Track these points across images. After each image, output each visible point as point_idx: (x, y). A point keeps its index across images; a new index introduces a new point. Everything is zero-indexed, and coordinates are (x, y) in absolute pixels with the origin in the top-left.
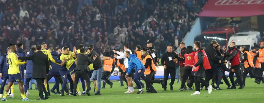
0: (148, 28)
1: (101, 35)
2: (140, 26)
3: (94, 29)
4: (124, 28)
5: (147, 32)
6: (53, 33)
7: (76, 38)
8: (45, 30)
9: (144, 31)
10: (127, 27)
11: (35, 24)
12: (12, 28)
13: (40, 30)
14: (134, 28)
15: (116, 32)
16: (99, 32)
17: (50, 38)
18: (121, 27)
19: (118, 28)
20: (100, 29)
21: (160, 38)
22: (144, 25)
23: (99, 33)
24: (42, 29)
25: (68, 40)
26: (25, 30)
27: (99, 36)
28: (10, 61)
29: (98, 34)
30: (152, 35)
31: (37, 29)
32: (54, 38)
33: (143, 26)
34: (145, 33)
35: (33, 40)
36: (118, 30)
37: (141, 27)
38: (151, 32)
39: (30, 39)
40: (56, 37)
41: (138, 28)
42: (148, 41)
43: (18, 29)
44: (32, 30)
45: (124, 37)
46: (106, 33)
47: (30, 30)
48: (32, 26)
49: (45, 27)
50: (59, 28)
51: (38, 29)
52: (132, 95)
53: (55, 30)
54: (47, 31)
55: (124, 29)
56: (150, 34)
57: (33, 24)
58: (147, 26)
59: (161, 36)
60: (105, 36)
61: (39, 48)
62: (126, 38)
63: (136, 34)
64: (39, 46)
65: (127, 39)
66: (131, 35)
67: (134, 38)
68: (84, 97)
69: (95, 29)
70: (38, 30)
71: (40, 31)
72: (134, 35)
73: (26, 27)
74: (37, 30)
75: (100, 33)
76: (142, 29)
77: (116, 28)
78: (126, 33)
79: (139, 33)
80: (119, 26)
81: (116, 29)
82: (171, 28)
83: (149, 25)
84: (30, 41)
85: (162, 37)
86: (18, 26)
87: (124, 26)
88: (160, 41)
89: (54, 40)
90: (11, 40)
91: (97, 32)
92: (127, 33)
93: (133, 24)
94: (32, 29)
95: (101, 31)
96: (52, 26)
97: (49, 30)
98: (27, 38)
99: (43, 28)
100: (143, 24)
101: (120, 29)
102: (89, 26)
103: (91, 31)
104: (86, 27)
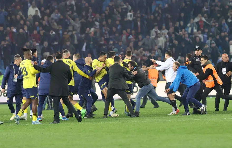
0: (195, 30)
1: (134, 40)
2: (185, 27)
3: (124, 32)
4: (164, 30)
5: (194, 36)
6: (72, 36)
7: (101, 43)
8: (61, 32)
9: (189, 34)
10: (168, 28)
11: (48, 25)
12: (18, 30)
13: (54, 33)
14: (176, 30)
15: (153, 35)
16: (131, 36)
17: (68, 43)
18: (160, 29)
19: (156, 31)
20: (133, 32)
21: (211, 44)
22: (190, 26)
23: (131, 37)
24: (57, 31)
25: (91, 46)
26: (35, 32)
27: (132, 40)
28: (25, 71)
29: (130, 37)
30: (200, 39)
31: (49, 32)
32: (72, 42)
33: (188, 27)
34: (191, 36)
35: (46, 45)
36: (156, 32)
37: (186, 29)
38: (200, 36)
39: (41, 44)
40: (76, 42)
41: (181, 31)
42: (197, 47)
43: (26, 31)
44: (44, 33)
45: (164, 43)
46: (140, 37)
47: (42, 32)
48: (44, 27)
49: (61, 28)
50: (79, 30)
51: (52, 31)
52: (174, 117)
53: (74, 33)
54: (63, 34)
55: (163, 31)
56: (198, 38)
57: (46, 25)
58: (194, 28)
59: (211, 41)
60: (139, 41)
61: (60, 57)
62: (166, 43)
63: (179, 39)
64: (59, 53)
65: (168, 44)
66: (174, 39)
67: (176, 42)
68: (111, 120)
69: (127, 31)
70: (52, 33)
71: (54, 34)
72: (176, 39)
73: (36, 30)
74: (50, 33)
75: (132, 37)
76: (187, 31)
77: (154, 30)
78: (166, 37)
79: (183, 36)
80: (157, 27)
81: (153, 31)
82: (225, 30)
83: (197, 26)
84: (42, 47)
85: (213, 42)
86: (26, 28)
87: (164, 27)
88: (210, 47)
89: (72, 46)
90: (17, 45)
91: (129, 36)
92: (167, 36)
93: (176, 25)
94: (44, 31)
95: (133, 34)
96: (70, 28)
97: (66, 33)
98: (37, 42)
99: (59, 30)
100: (189, 25)
101: (159, 32)
102: (119, 28)
103: (121, 34)
104: (114, 29)
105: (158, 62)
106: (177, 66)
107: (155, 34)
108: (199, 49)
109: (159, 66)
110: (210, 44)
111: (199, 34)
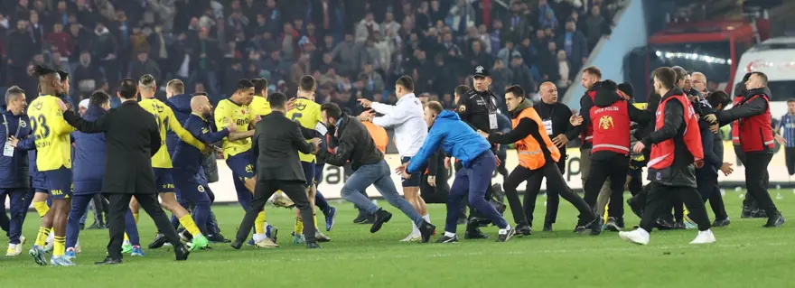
0: (470, 24)
1: (314, 48)
2: (443, 14)
3: (288, 27)
4: (389, 22)
5: (466, 38)
6: (153, 40)
7: (228, 56)
8: (124, 28)
9: (455, 34)
10: (399, 18)
11: (90, 10)
12: (13, 23)
13: (106, 30)
14: (421, 23)
15: (361, 35)
16: (304, 37)
17: (143, 57)
18: (380, 19)
19: (369, 24)
20: (311, 27)
21: (511, 58)
22: (458, 13)
23: (305, 40)
24: (113, 26)
25: (203, 65)
26: (58, 28)
27: (307, 48)
28: (44, 125)
29: (301, 42)
30: (483, 46)
31: (94, 28)
32: (154, 56)
33: (452, 16)
34: (459, 38)
35: (85, 62)
36: (370, 28)
37: (447, 21)
38: (483, 37)
39: (74, 58)
40: (163, 54)
41: (435, 25)
42: (480, 69)
43: (36, 26)
44: (81, 30)
45: (389, 54)
46: (329, 40)
47: (75, 29)
48: (81, 16)
49: (125, 18)
50: (170, 25)
51: (99, 26)
52: (416, 246)
53: (158, 29)
54: (130, 32)
55: (388, 26)
56: (476, 44)
57: (85, 11)
58: (468, 17)
59: (511, 51)
60: (326, 50)
61: (130, 92)
62: (393, 57)
63: (430, 45)
64: (129, 83)
65: (400, 58)
66: (415, 45)
67: (421, 55)
68: (255, 255)
69: (294, 25)
70: (100, 30)
71: (105, 34)
72: (421, 47)
73: (61, 22)
74: (96, 31)
75: (308, 41)
76: (450, 26)
77: (363, 22)
78: (394, 40)
79: (439, 38)
80: (371, 16)
81: (362, 27)
82: (546, 23)
83: (473, 12)
84: (75, 65)
85: (516, 53)
86: (34, 17)
87: (389, 15)
88: (510, 66)
89: (154, 65)
90: (10, 61)
91: (300, 38)
92: (399, 39)
93: (420, 10)
94: (81, 26)
95: (311, 33)
96: (149, 18)
97: (136, 30)
98: (64, 55)
99: (118, 23)
100: (454, 10)
101: (376, 27)
102: (273, 17)
103: (278, 33)
104: (261, 20)
105: (376, 106)
106: (433, 111)
107: (366, 33)
108: (485, 73)
109: (380, 115)
110: (509, 57)
111: (481, 33)
